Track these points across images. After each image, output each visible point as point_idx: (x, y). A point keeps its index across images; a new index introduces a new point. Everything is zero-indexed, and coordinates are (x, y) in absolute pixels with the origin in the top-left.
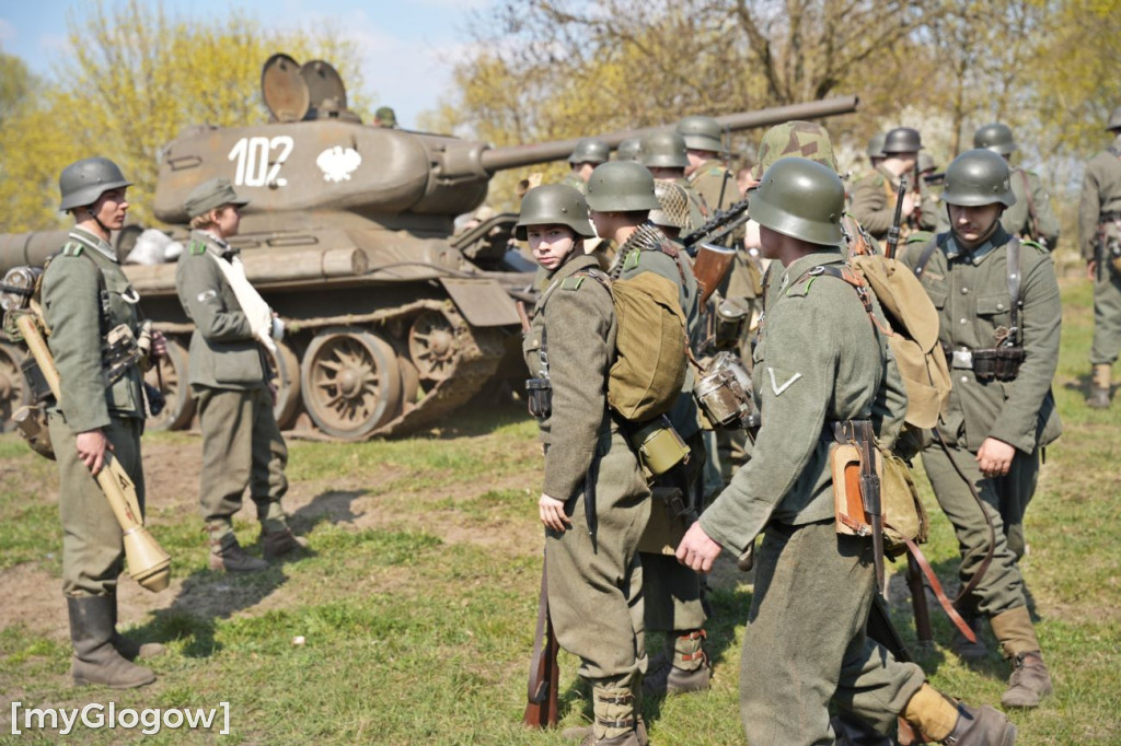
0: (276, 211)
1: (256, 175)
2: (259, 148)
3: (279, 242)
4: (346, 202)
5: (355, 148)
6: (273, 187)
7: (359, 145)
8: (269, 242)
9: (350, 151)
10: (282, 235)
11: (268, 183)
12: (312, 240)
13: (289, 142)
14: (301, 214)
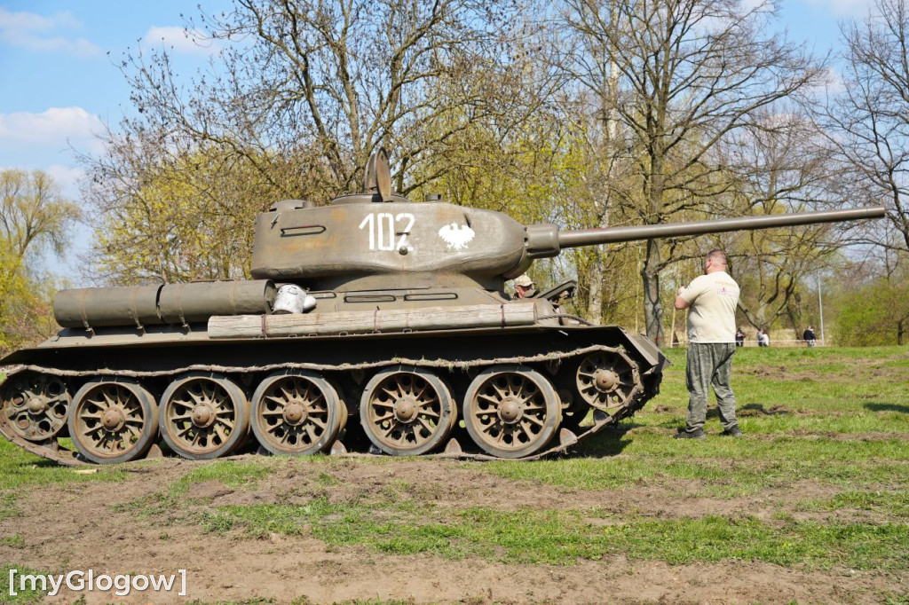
0: (408, 272)
1: (386, 243)
2: (385, 221)
3: (413, 297)
4: (466, 267)
5: (469, 225)
6: (403, 252)
7: (472, 222)
8: (405, 298)
9: (465, 227)
10: (413, 292)
11: (398, 249)
12: (454, 296)
13: (411, 217)
14: (429, 275)
